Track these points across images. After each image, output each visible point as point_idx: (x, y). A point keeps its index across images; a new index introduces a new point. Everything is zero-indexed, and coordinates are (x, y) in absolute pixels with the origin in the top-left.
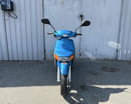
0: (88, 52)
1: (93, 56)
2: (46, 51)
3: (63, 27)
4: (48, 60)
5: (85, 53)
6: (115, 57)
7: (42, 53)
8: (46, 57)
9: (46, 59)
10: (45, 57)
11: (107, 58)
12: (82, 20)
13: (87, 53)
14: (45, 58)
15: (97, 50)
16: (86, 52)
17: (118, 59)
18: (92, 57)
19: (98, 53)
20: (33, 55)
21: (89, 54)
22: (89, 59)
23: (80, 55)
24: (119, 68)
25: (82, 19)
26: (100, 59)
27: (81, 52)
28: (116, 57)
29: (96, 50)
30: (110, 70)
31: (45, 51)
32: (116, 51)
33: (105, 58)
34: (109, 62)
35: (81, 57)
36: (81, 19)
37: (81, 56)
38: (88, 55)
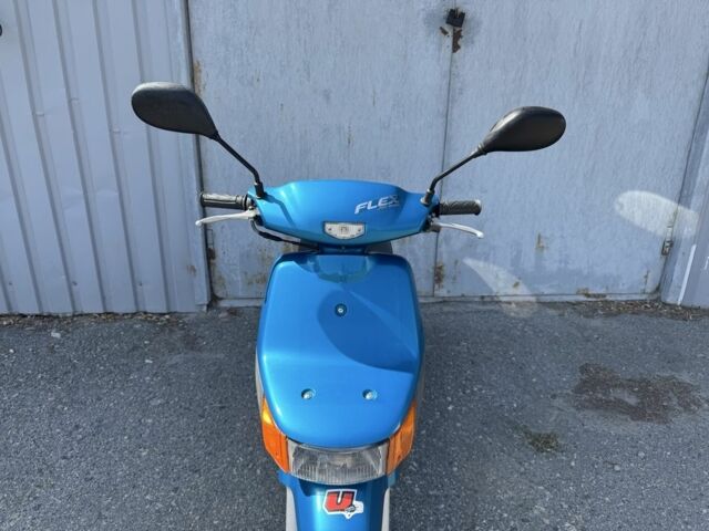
0: (486, 259)
1: (516, 285)
2: (219, 253)
3: (327, 96)
4: (233, 312)
5: (469, 262)
6: (650, 287)
7: (193, 269)
8: (219, 294)
9: (224, 304)
10: (212, 289)
11: (604, 296)
12: (456, 47)
13: (481, 264)
14: (214, 300)
15: (543, 243)
16: (474, 256)
17: (670, 300)
18: (511, 291)
19: (551, 265)
20: (135, 283)
21: (496, 268)
22: (490, 301)
23: (438, 276)
24: (685, 377)
25: (457, 36)
26: (556, 299)
27: (445, 258)
28: (658, 289)
29: (540, 248)
30: (632, 400)
31: (210, 255)
32: (664, 253)
33: (588, 295)
34: (614, 323)
35: (442, 292)
36: (449, 41)
37: (444, 283)
38: (489, 279)
